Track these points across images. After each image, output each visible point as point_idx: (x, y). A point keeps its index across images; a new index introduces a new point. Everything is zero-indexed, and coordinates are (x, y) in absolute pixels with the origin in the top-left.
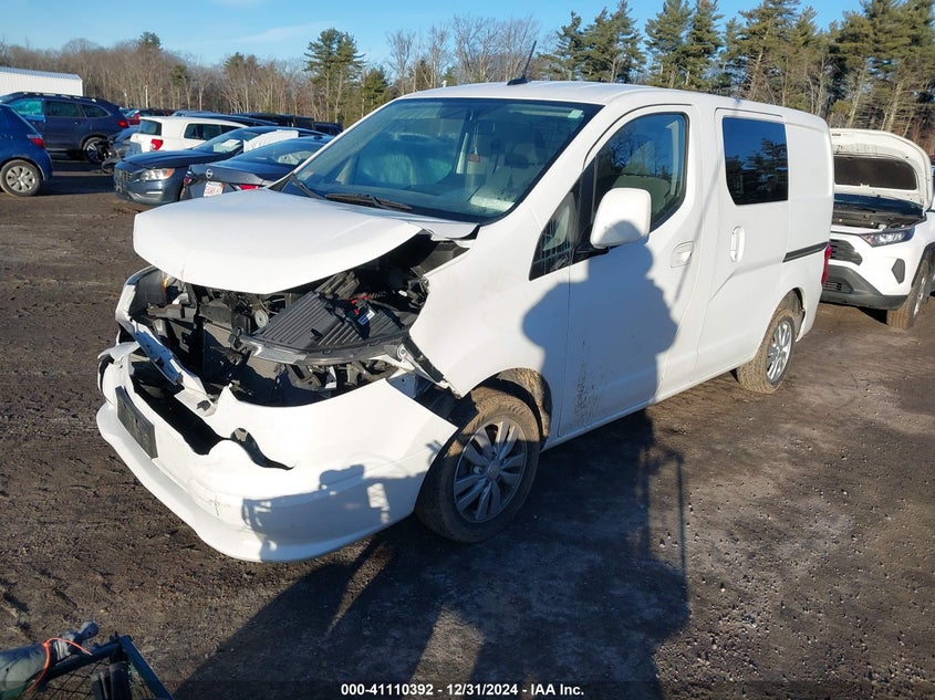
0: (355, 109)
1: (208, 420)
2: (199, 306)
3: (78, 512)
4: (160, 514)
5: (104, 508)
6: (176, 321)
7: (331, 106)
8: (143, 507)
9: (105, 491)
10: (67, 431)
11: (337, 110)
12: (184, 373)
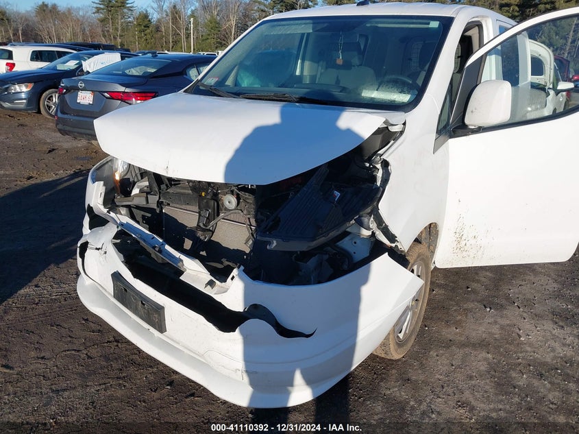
0: (132, 39)
1: (218, 298)
2: (160, 193)
3: (81, 375)
4: (151, 367)
5: (101, 368)
6: (138, 207)
7: (115, 38)
8: (133, 363)
9: (94, 352)
10: (37, 300)
11: (119, 40)
12: (183, 257)
